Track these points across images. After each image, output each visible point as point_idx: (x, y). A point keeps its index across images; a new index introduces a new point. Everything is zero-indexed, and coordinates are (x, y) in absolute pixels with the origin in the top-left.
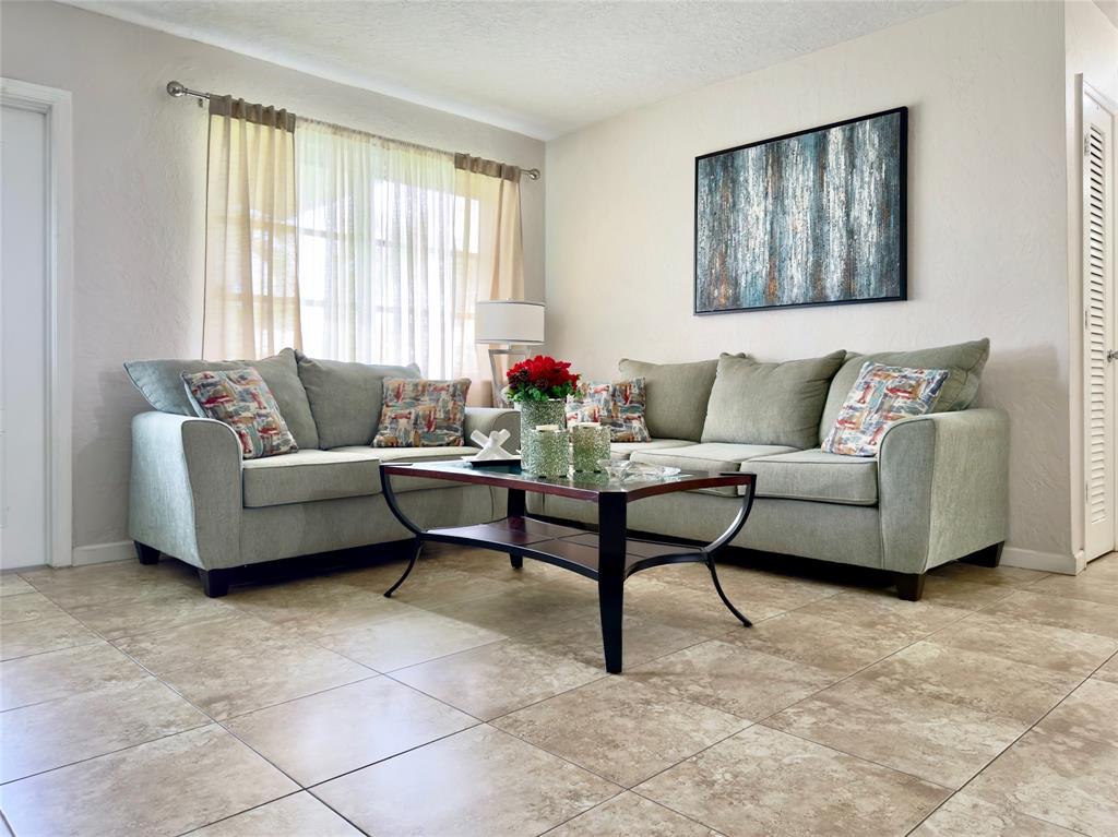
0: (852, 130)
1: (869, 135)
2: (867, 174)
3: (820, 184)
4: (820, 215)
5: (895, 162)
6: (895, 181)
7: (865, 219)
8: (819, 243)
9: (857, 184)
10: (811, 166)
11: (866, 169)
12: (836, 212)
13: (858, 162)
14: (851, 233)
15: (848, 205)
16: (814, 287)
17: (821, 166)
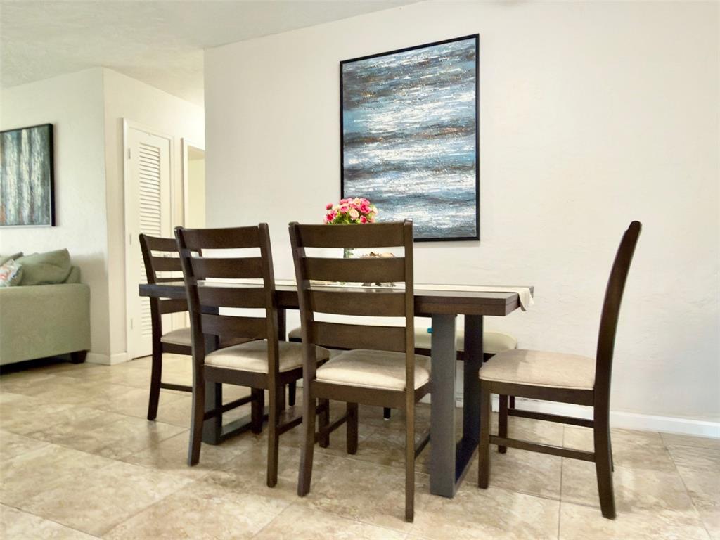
0: (30, 132)
1: (37, 136)
2: (36, 158)
3: (19, 160)
4: (20, 179)
5: (47, 152)
6: (47, 163)
7: (36, 182)
8: (20, 194)
9: (33, 161)
10: (16, 150)
11: (36, 154)
12: (26, 177)
13: (33, 150)
14: (31, 188)
15: (30, 172)
16: (19, 217)
17: (20, 151)
